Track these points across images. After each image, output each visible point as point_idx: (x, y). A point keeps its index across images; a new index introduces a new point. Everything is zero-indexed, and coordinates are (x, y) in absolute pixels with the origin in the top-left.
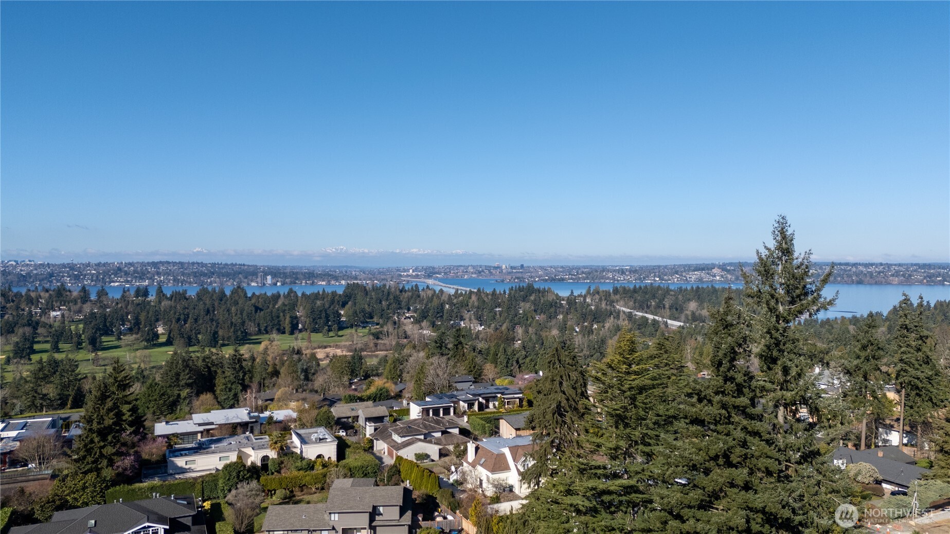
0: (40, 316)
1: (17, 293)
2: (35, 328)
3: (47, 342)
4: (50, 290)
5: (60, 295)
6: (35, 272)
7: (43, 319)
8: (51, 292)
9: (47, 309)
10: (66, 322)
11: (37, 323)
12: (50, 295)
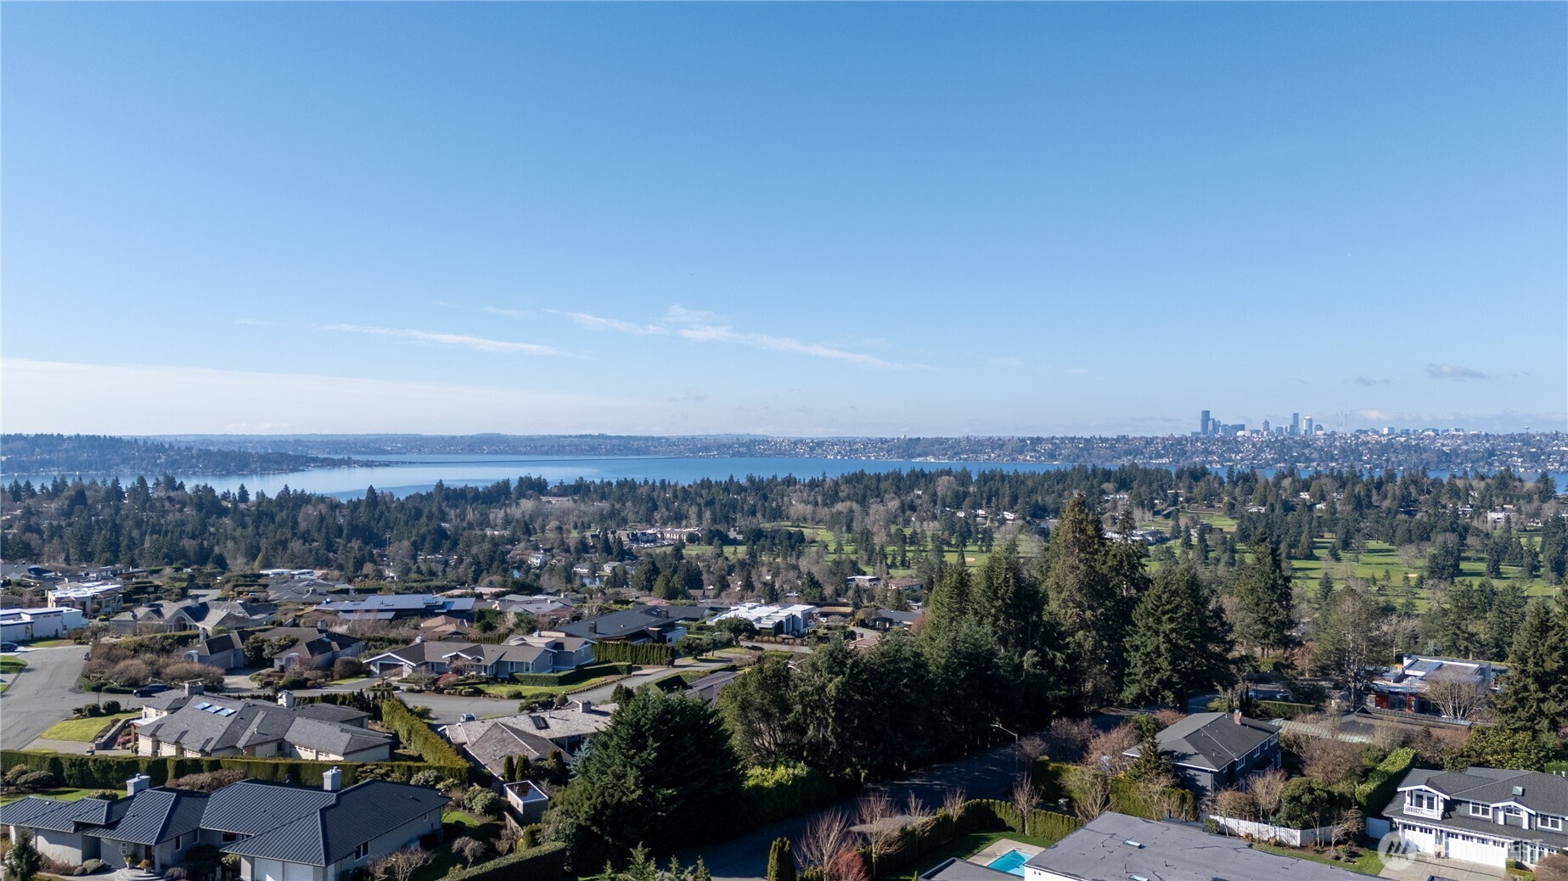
0: (1471, 518)
1: (1435, 479)
2: (1463, 537)
3: (1481, 560)
4: (1488, 477)
5: (1505, 486)
6: (1465, 448)
7: (1475, 523)
8: (1489, 481)
9: (1483, 507)
10: (1514, 532)
11: (1466, 529)
12: (1487, 484)
